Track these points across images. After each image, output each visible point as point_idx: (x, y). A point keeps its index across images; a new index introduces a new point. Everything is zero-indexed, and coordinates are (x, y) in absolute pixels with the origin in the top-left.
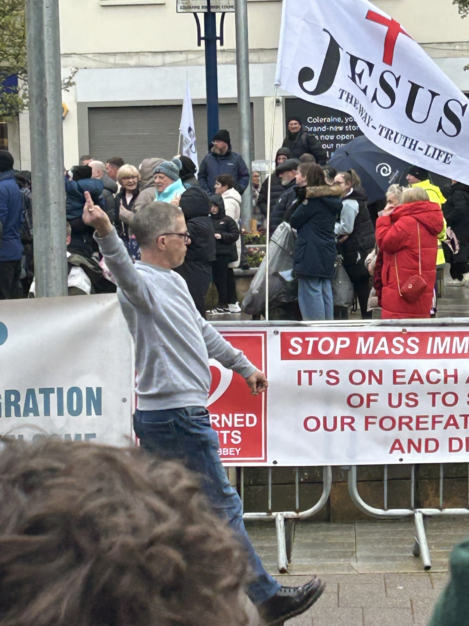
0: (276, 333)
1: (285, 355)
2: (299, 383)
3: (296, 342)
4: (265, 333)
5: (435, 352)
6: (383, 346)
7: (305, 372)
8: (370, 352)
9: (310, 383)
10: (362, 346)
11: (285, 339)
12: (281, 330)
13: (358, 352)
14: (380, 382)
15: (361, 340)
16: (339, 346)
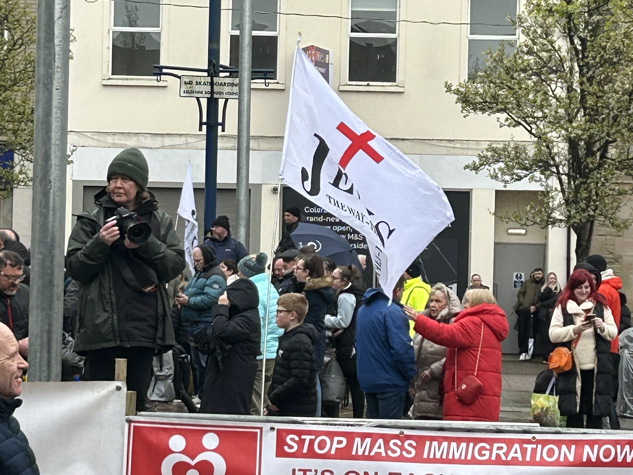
0: (272, 429)
1: (280, 453)
3: (292, 439)
4: (261, 429)
5: (431, 456)
6: (379, 448)
7: (300, 470)
8: (366, 453)
10: (359, 447)
11: (281, 436)
12: (277, 426)
13: (354, 453)
15: (358, 440)
16: (335, 446)
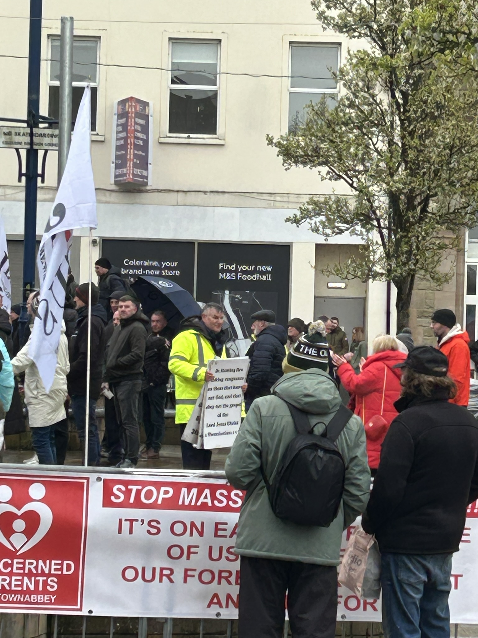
0: (99, 479)
1: (107, 502)
2: (120, 532)
3: (119, 490)
4: (88, 479)
7: (126, 520)
8: (193, 504)
9: (131, 532)
10: (186, 497)
11: (108, 487)
12: (104, 476)
13: (180, 503)
14: (201, 534)
15: (184, 490)
16: (162, 496)
